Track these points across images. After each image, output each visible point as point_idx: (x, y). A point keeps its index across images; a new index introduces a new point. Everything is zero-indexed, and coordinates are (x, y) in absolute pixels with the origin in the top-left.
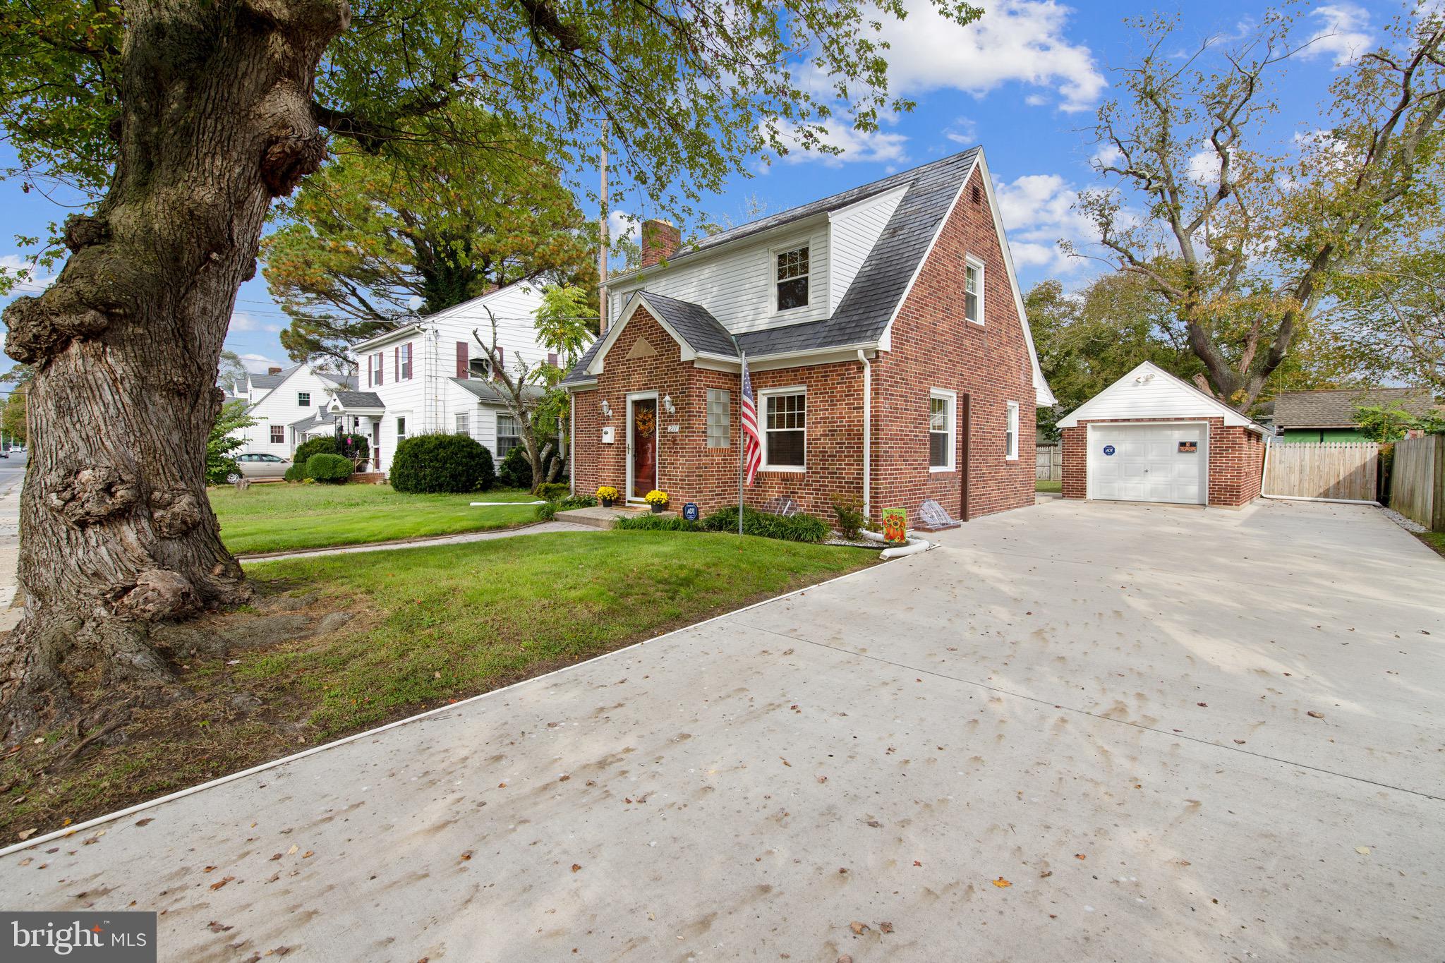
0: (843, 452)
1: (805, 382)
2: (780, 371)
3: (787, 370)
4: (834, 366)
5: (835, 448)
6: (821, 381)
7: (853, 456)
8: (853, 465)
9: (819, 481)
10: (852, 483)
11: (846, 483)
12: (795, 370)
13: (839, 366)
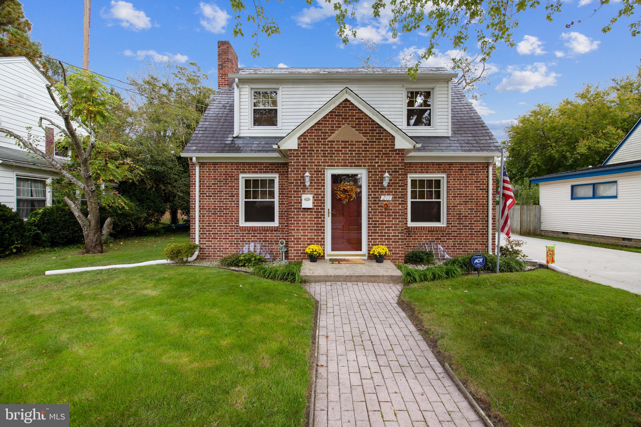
0: (473, 214)
1: (447, 172)
2: (427, 164)
3: (433, 164)
4: (468, 164)
5: (468, 212)
6: (458, 172)
7: (479, 216)
8: (479, 221)
9: (457, 231)
10: (479, 232)
11: (475, 231)
12: (439, 164)
13: (470, 164)
